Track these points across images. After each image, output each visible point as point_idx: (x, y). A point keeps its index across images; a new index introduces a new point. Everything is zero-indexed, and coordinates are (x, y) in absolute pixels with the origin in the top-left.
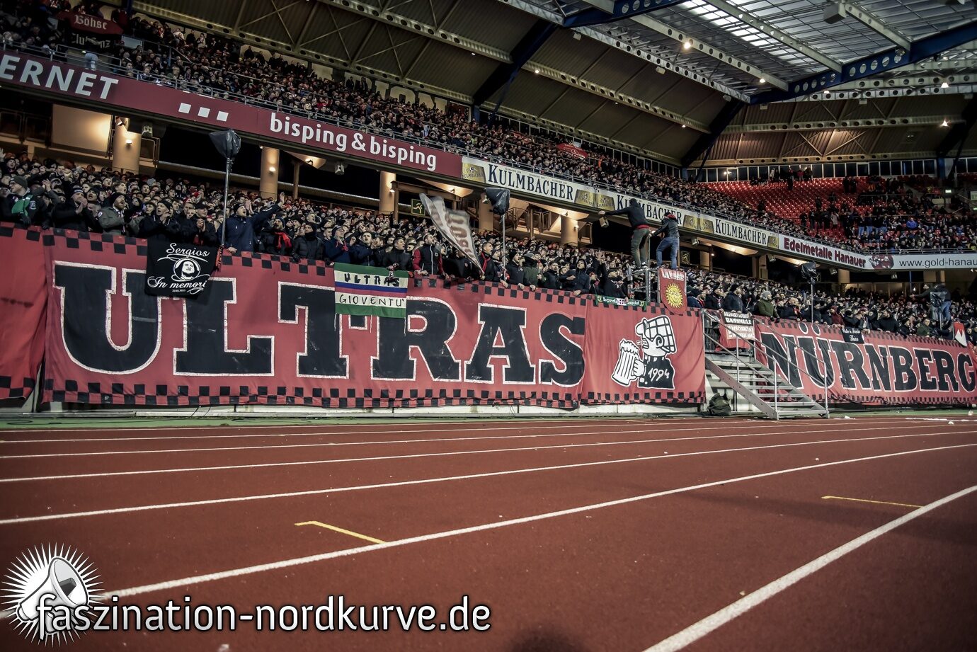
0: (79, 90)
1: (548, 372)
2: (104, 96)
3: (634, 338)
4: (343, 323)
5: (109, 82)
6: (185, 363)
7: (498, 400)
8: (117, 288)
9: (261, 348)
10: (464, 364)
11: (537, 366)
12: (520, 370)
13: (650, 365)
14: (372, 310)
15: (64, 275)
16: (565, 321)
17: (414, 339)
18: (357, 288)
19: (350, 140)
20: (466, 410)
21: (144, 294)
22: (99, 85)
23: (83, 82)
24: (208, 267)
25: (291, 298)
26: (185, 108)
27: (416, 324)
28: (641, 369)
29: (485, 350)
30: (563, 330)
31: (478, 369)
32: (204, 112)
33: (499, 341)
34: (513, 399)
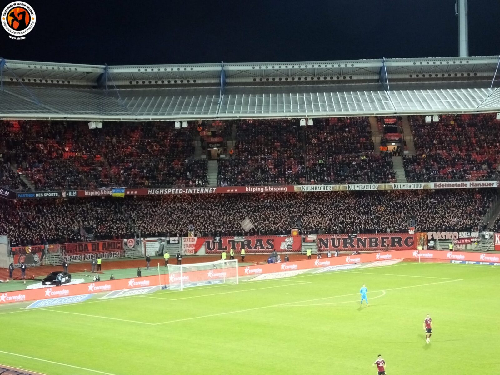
0: (210, 192)
1: (267, 248)
2: (214, 192)
3: (285, 241)
4: (236, 244)
5: (214, 189)
6: (218, 249)
7: (258, 252)
8: (211, 242)
9: (226, 247)
10: (253, 248)
11: (265, 248)
12: (262, 248)
13: (288, 246)
14: (240, 242)
15: (206, 242)
16: (270, 240)
17: (245, 245)
18: (237, 239)
19: (264, 189)
20: (253, 254)
21: (214, 243)
22: (213, 190)
23: (210, 190)
24: (220, 239)
25: (229, 241)
26: (229, 191)
27: (246, 243)
28: (286, 246)
29: (256, 245)
30: (271, 242)
31: (255, 248)
32: (232, 190)
33: (259, 244)
34: (261, 252)
